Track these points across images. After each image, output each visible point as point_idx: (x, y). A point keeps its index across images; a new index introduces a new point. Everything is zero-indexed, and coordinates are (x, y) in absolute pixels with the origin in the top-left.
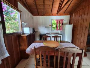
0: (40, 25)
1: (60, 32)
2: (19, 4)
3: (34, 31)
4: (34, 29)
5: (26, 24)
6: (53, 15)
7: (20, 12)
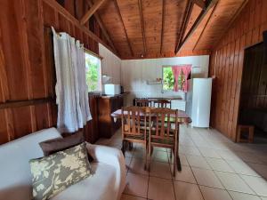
0: (136, 80)
1: (183, 97)
2: (101, 47)
3: (122, 92)
4: (122, 88)
5: (108, 78)
6: (165, 56)
7: (101, 58)
